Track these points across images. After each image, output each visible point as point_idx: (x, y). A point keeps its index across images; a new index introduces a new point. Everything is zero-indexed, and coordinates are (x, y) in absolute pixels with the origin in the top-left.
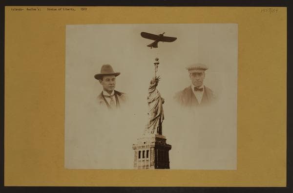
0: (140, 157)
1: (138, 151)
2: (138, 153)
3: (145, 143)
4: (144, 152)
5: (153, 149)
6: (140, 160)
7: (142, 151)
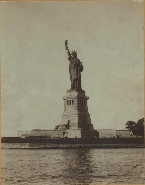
0: (68, 105)
1: (66, 100)
2: (67, 102)
3: (71, 95)
4: (70, 101)
5: (76, 99)
6: (68, 106)
7: (69, 100)
